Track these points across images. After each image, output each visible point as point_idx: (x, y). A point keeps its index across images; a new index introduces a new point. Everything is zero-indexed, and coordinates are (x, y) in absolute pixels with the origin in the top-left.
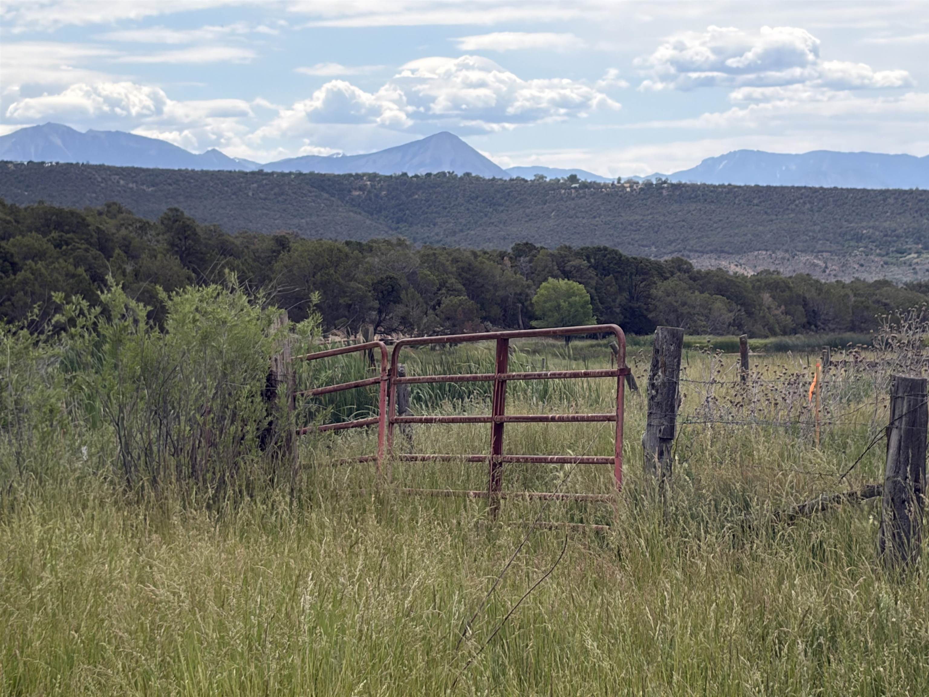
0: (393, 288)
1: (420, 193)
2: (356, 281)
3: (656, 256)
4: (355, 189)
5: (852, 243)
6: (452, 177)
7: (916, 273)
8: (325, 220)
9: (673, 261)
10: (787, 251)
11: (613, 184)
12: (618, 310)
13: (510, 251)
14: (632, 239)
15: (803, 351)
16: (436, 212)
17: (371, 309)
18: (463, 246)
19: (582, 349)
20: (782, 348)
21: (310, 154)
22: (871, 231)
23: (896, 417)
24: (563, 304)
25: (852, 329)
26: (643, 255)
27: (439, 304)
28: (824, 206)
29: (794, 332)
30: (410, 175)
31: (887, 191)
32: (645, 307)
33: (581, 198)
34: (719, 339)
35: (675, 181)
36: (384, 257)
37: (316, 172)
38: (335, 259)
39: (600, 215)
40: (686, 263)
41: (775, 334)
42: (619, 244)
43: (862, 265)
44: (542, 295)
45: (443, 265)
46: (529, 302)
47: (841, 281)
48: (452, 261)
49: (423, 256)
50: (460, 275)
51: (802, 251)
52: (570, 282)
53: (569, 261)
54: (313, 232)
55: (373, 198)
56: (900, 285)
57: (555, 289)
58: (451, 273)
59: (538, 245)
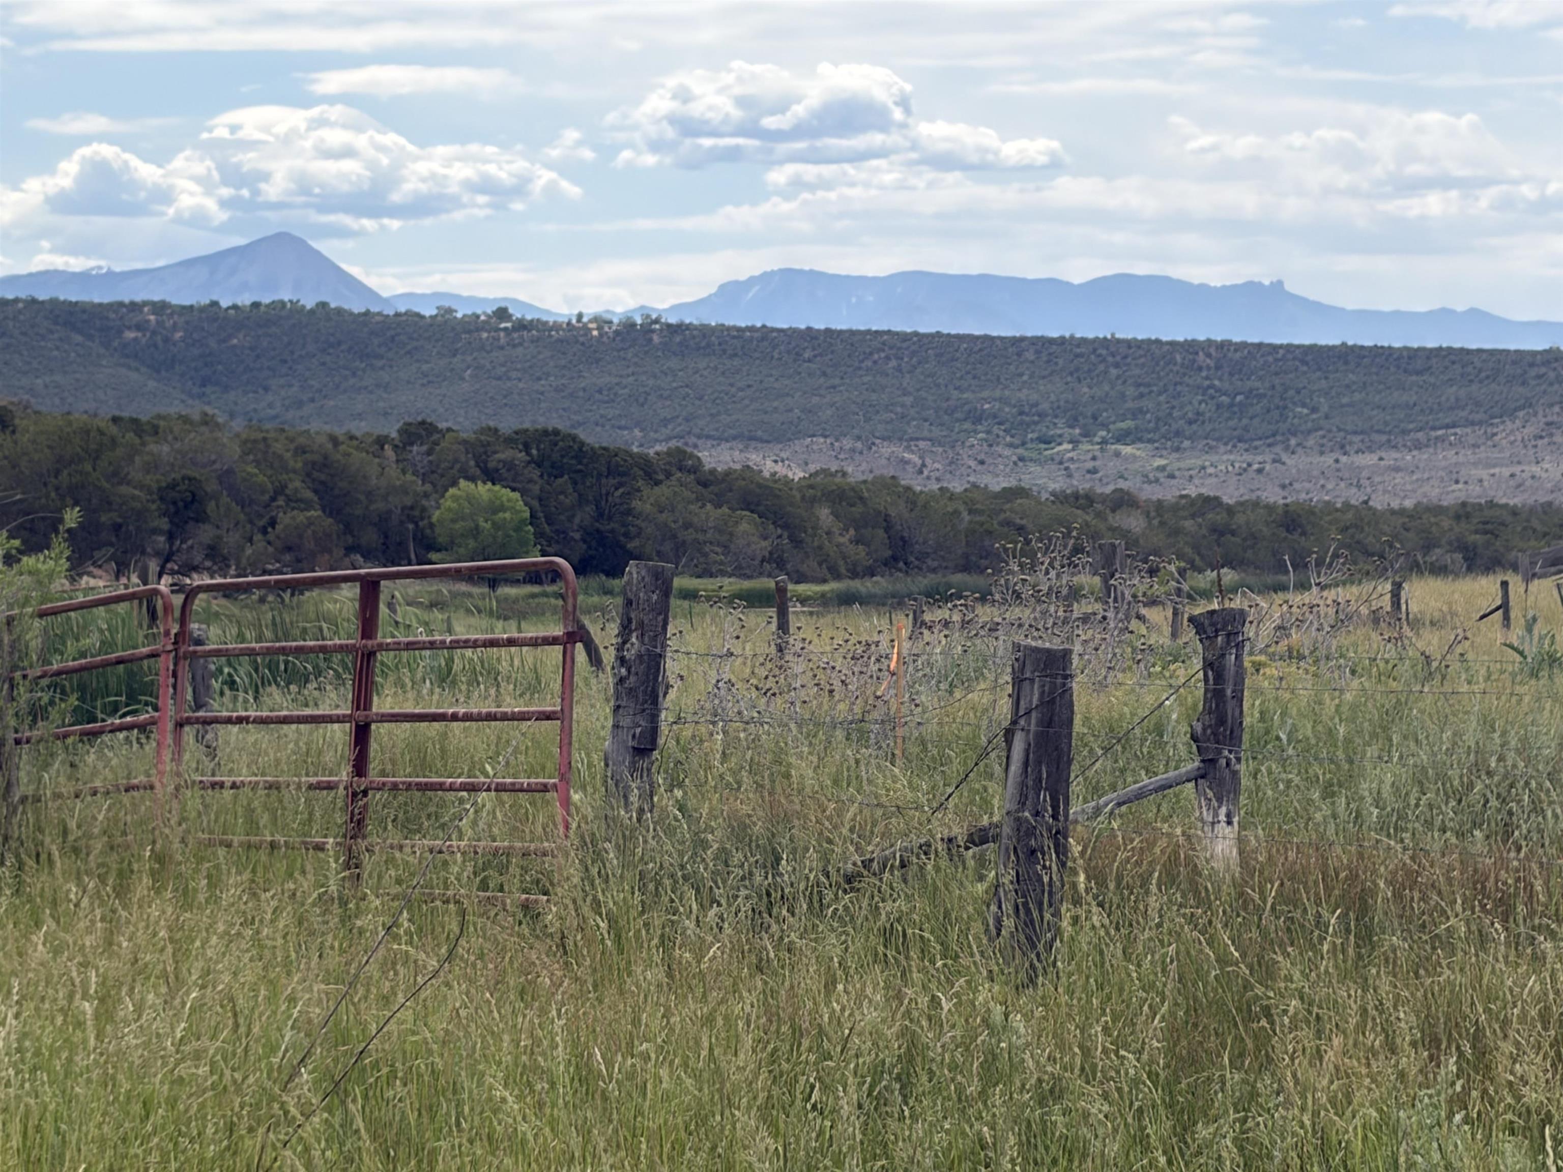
0: (194, 495)
1: (241, 336)
2: (128, 484)
3: (641, 445)
4: (129, 328)
5: (967, 425)
6: (296, 309)
7: (1070, 476)
8: (77, 380)
9: (669, 453)
10: (859, 438)
11: (569, 324)
12: (577, 536)
13: (394, 435)
14: (602, 416)
15: (884, 605)
16: (269, 368)
17: (155, 531)
18: (315, 426)
19: (516, 601)
20: (847, 600)
21: (51, 268)
22: (997, 405)
23: (1021, 713)
24: (482, 523)
25: (966, 568)
26: (620, 444)
27: (273, 523)
28: (919, 363)
29: (871, 572)
30: (224, 304)
31: (1022, 339)
32: (623, 530)
33: (514, 346)
34: (747, 584)
35: (673, 320)
36: (178, 445)
37: (62, 298)
38: (93, 446)
39: (548, 375)
40: (692, 456)
41: (838, 577)
42: (580, 424)
43: (982, 462)
44: (449, 510)
45: (280, 457)
46: (426, 522)
47: (947, 489)
48: (296, 449)
49: (245, 442)
50: (308, 475)
51: (884, 439)
52: (497, 488)
53: (495, 452)
54: (57, 401)
55: (160, 344)
56: (1044, 496)
57: (469, 499)
58: (295, 471)
59: (442, 425)
